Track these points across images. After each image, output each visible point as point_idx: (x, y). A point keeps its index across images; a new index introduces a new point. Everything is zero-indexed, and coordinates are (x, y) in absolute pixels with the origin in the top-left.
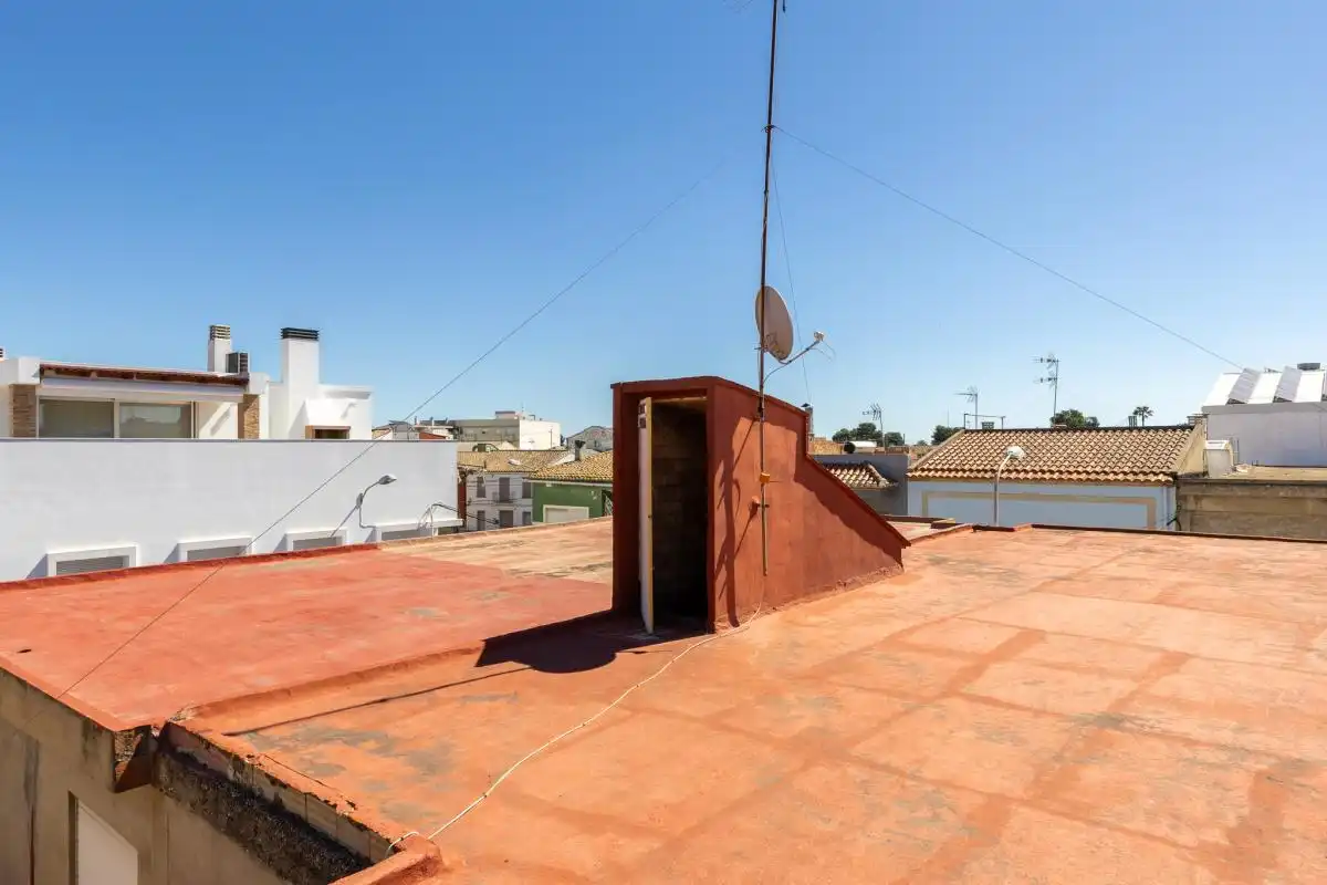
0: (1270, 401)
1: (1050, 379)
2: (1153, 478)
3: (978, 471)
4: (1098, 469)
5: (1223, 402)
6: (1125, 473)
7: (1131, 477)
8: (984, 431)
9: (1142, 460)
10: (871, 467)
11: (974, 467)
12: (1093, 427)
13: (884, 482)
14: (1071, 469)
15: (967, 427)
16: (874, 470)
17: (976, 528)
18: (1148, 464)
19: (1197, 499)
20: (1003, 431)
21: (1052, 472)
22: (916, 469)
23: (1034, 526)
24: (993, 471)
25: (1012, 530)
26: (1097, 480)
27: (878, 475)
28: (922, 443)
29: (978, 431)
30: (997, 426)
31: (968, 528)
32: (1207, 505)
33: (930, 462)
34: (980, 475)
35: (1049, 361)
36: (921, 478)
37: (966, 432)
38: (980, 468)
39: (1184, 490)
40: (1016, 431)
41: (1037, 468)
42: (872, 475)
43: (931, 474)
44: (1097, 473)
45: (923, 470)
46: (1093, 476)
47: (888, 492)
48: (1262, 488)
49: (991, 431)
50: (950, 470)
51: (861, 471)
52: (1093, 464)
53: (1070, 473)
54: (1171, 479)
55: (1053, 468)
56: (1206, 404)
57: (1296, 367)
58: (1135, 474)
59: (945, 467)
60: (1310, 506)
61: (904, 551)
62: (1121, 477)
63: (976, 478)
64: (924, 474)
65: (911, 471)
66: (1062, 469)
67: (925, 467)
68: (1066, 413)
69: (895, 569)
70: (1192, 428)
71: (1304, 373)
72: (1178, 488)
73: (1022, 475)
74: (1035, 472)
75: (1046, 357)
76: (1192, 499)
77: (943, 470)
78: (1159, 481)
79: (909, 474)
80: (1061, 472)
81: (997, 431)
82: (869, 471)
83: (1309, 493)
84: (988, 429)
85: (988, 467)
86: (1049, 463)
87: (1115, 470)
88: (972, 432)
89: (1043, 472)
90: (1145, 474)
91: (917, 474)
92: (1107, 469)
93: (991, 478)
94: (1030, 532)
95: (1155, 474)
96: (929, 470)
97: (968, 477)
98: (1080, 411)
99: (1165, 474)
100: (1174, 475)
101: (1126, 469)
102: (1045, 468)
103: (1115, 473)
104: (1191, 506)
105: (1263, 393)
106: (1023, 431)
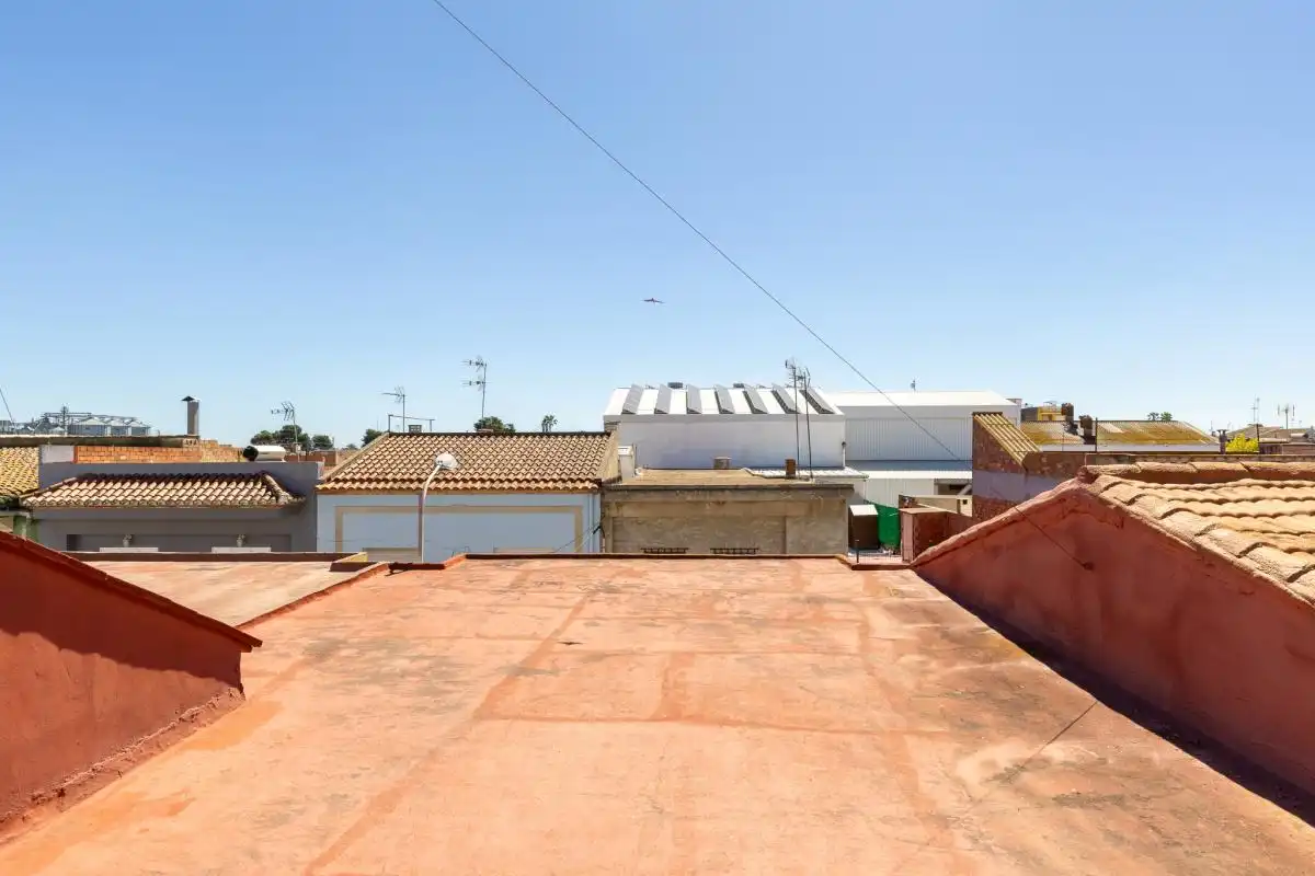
0: (652, 412)
1: (478, 383)
2: (580, 486)
3: (403, 481)
4: (528, 477)
5: (618, 412)
6: (555, 481)
7: (560, 485)
8: (411, 435)
9: (569, 466)
10: (269, 478)
11: (398, 477)
12: (511, 433)
13: (285, 497)
14: (503, 477)
15: (394, 430)
16: (274, 483)
17: (394, 567)
18: (575, 470)
19: (619, 505)
20: (432, 435)
21: (483, 481)
22: (329, 480)
23: (469, 557)
24: (420, 481)
25: (441, 567)
26: (528, 488)
27: (278, 488)
28: (352, 447)
29: (404, 435)
30: (425, 429)
31: (381, 568)
32: (627, 512)
33: (347, 471)
34: (404, 486)
35: (477, 364)
36: (333, 491)
37: (391, 435)
38: (406, 477)
39: (609, 497)
40: (446, 435)
41: (467, 477)
42: (270, 488)
43: (346, 486)
44: (528, 481)
45: (337, 481)
46: (524, 485)
47: (289, 509)
48: (674, 494)
49: (419, 435)
50: (370, 481)
51: (255, 484)
52: (523, 471)
53: (501, 481)
54: (595, 486)
55: (484, 477)
56: (607, 413)
57: (666, 385)
58: (564, 481)
59: (365, 477)
60: (708, 510)
61: (247, 660)
62: (551, 485)
63: (400, 489)
64: (337, 486)
65: (321, 482)
66: (493, 477)
67: (340, 477)
68: (488, 419)
69: (224, 699)
70: (609, 434)
71: (673, 390)
72: (603, 495)
73: (451, 485)
74: (465, 481)
75: (475, 360)
76: (614, 505)
77: (362, 481)
78: (585, 488)
79: (320, 487)
80: (492, 481)
81: (425, 435)
82: (265, 483)
83: (709, 497)
84: (415, 433)
85: (414, 477)
86: (480, 471)
87: (545, 477)
88: (398, 435)
89: (474, 480)
90: (572, 481)
91: (329, 486)
92: (537, 477)
93: (418, 489)
94: (465, 568)
95: (582, 481)
96: (345, 481)
97: (392, 488)
98: (499, 418)
99: (591, 481)
100: (598, 482)
101: (555, 477)
102: (476, 476)
103: (545, 481)
104: (613, 513)
105: (646, 406)
106: (452, 435)
